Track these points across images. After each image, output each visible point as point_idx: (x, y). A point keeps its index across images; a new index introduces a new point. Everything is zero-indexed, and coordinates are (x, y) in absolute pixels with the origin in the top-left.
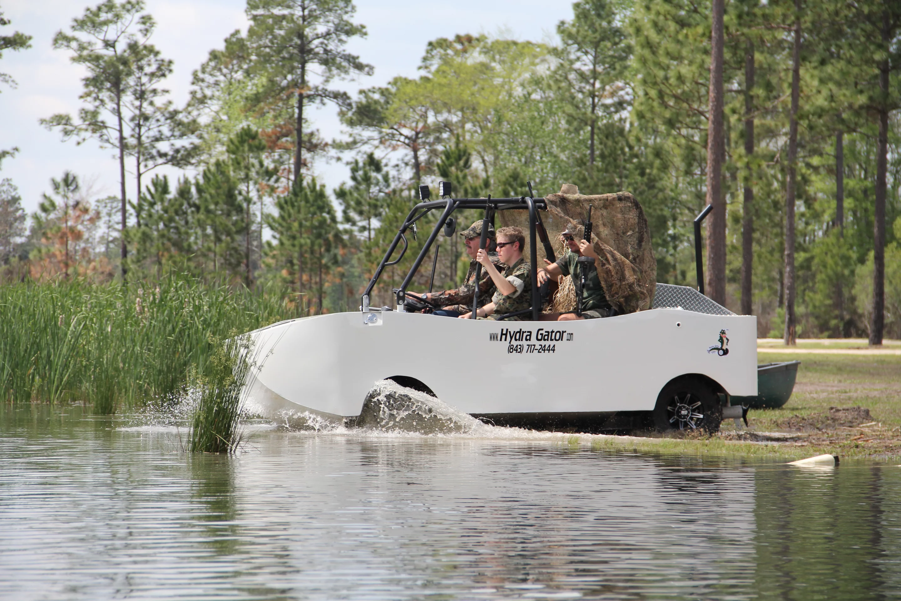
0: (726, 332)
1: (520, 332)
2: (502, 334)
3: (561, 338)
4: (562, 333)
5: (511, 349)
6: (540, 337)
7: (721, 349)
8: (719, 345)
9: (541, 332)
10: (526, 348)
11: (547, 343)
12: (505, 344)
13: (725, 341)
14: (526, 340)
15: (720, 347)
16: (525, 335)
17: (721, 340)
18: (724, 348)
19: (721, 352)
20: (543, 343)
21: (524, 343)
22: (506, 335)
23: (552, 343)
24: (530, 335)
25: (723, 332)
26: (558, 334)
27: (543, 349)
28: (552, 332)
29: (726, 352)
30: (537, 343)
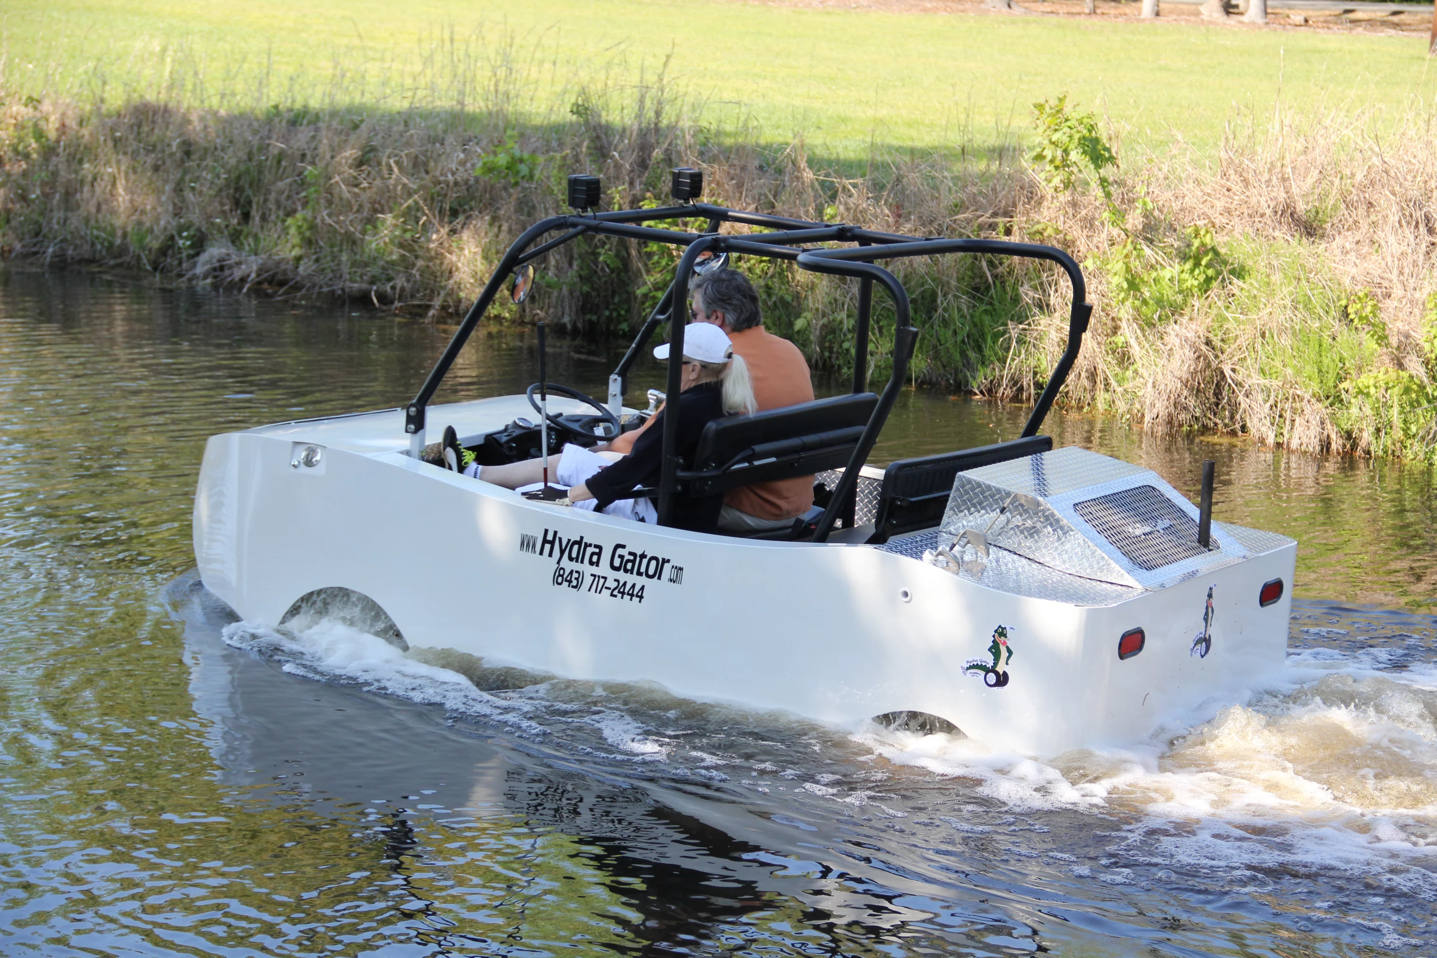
0: (1009, 633)
1: (579, 543)
2: (545, 541)
3: (658, 574)
4: (662, 563)
5: (560, 577)
6: (617, 562)
7: (993, 670)
8: (989, 661)
9: (620, 551)
10: (588, 580)
11: (631, 579)
12: (548, 564)
13: (1004, 654)
14: (591, 563)
15: (990, 664)
16: (589, 550)
17: (995, 649)
18: (1000, 669)
19: (992, 678)
20: (622, 576)
21: (587, 569)
22: (552, 543)
23: (641, 581)
24: (599, 554)
25: (1001, 632)
26: (653, 563)
27: (620, 590)
28: (643, 556)
29: (1002, 680)
30: (612, 575)
